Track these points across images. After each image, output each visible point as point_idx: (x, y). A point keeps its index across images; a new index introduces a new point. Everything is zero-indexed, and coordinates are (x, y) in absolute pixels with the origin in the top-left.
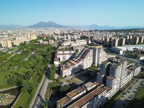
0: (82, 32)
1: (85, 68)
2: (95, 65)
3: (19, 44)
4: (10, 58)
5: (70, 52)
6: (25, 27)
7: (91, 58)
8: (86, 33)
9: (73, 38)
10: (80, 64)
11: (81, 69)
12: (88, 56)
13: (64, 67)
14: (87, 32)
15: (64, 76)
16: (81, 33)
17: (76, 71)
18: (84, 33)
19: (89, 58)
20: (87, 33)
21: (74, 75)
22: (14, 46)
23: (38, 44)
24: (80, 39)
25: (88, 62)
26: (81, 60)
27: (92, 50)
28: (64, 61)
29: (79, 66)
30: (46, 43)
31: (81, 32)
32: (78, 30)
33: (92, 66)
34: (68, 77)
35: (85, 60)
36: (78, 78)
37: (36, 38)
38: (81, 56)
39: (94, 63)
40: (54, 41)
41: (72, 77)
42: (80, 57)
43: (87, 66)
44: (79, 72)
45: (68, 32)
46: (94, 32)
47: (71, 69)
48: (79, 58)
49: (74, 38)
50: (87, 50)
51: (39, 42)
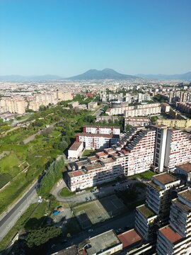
0: (161, 87)
1: (130, 173)
2: (159, 170)
3: (38, 108)
4: (6, 134)
5: (112, 130)
6: (66, 79)
7: (149, 151)
8: (168, 90)
9: (136, 99)
10: (118, 164)
11: (119, 176)
12: (141, 147)
13: (80, 168)
14: (170, 88)
15: (73, 189)
16: (157, 90)
17: (108, 179)
18: (164, 90)
19: (142, 150)
20: (170, 90)
21: (97, 191)
22: (28, 111)
23: (68, 108)
24: (150, 102)
25: (140, 160)
26: (122, 155)
27: (153, 133)
28: (94, 149)
29: (114, 168)
30: (83, 107)
31: (159, 88)
32: (154, 84)
33: (152, 169)
34: (82, 194)
35: (132, 154)
36: (102, 202)
37: (71, 98)
38: (125, 143)
39: (156, 163)
40: (98, 104)
41: (89, 195)
42: (123, 146)
43: (137, 169)
44: (112, 183)
45: (132, 88)
46: (186, 88)
47: (94, 174)
48: (119, 149)
49: (138, 100)
50: (141, 131)
51: (71, 106)
